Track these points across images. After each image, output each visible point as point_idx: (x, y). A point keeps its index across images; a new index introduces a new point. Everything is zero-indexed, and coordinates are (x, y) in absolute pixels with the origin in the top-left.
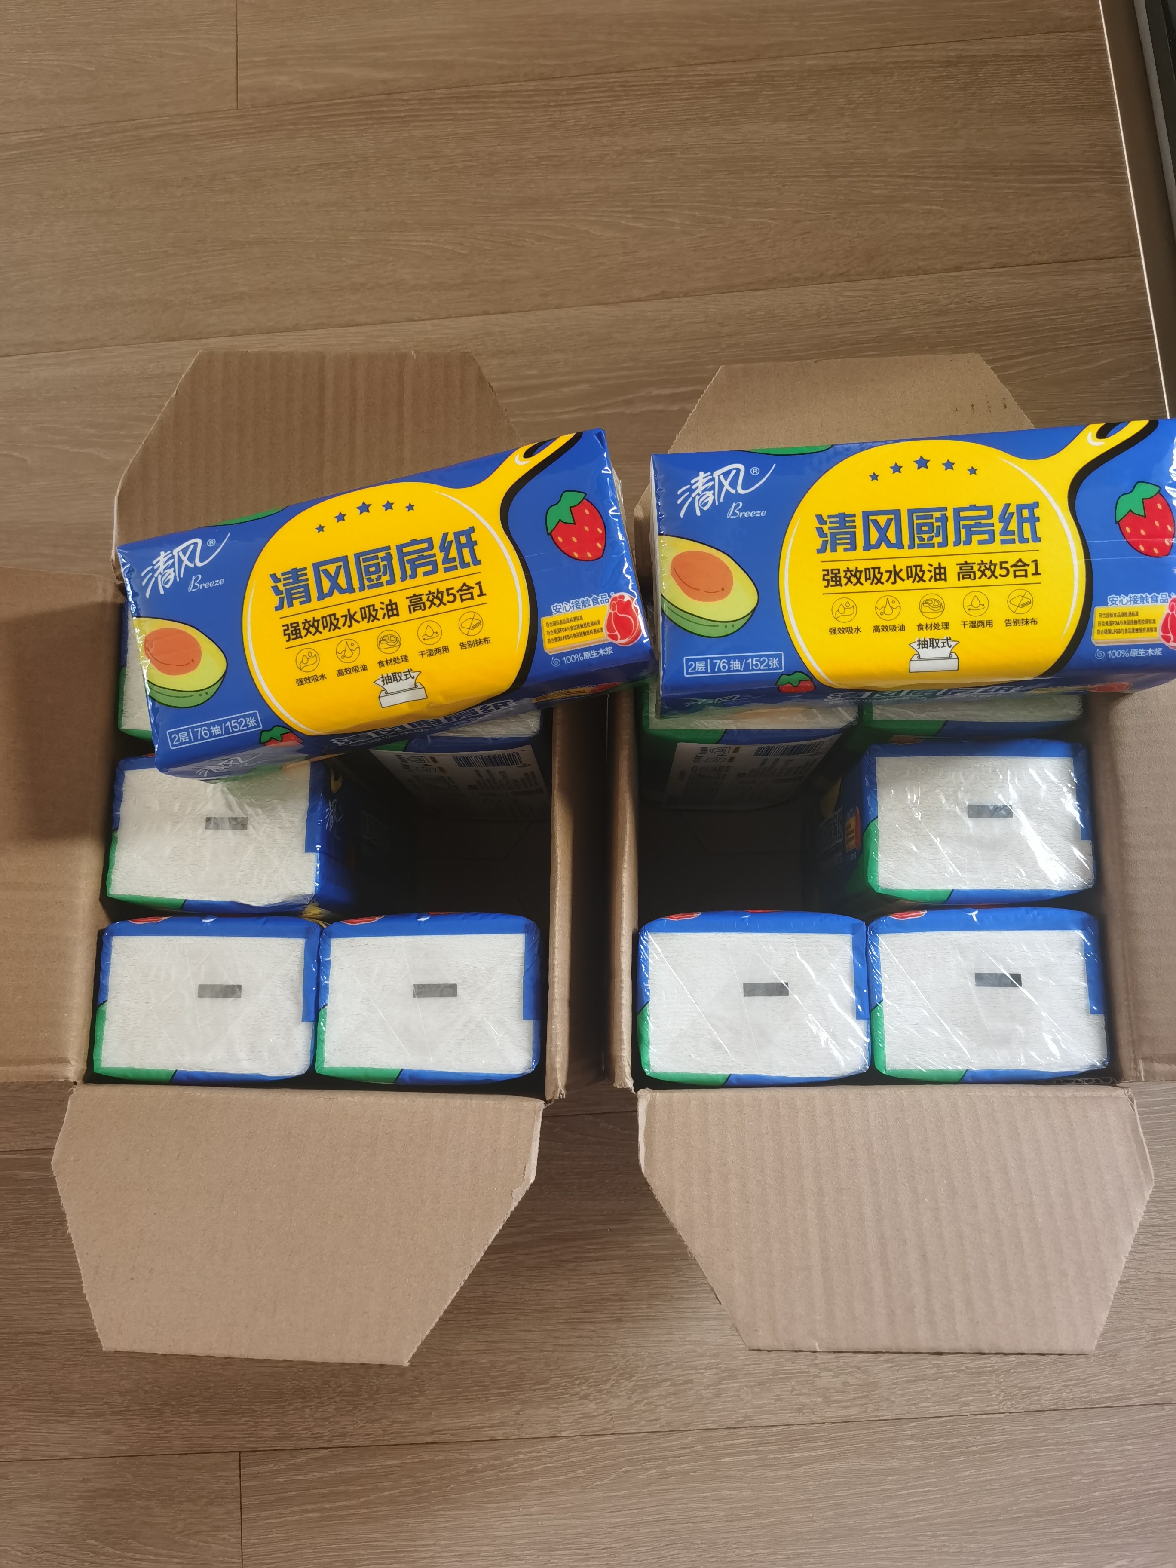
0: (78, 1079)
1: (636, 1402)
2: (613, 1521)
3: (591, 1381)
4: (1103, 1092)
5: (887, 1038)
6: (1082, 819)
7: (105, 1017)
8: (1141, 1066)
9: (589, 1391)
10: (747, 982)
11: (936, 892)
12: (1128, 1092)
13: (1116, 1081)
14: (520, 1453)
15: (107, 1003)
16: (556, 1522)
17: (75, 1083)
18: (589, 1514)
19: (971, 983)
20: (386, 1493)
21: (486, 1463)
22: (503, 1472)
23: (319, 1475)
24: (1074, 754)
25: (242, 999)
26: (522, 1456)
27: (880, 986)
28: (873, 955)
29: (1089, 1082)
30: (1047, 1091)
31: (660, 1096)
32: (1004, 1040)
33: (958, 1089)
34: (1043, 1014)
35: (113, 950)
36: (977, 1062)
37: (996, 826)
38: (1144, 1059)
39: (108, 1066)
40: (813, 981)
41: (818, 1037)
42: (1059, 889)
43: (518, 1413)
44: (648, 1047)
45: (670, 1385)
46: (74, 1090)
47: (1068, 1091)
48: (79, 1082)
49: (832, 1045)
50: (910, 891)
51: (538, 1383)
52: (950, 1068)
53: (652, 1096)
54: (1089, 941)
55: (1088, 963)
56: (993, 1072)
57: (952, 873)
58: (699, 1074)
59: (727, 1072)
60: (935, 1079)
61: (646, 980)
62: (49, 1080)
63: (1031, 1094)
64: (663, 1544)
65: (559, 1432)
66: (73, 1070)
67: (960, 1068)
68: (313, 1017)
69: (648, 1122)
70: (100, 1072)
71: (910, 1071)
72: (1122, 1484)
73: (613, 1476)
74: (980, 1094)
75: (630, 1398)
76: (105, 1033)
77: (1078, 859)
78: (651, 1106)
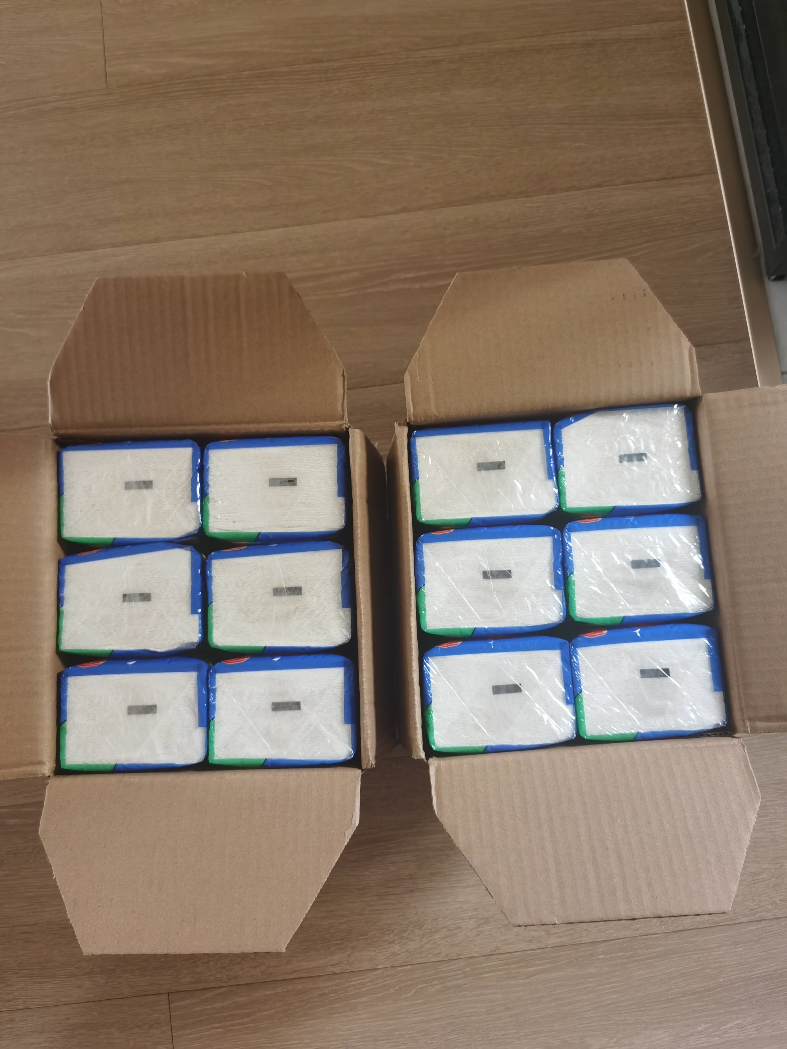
0: (51, 774)
1: (426, 943)
2: (415, 1019)
3: (396, 931)
4: (725, 741)
5: (586, 716)
6: (704, 564)
7: (66, 731)
8: (748, 724)
9: (394, 939)
10: (495, 685)
11: (614, 618)
12: (740, 741)
13: (732, 733)
14: (352, 981)
15: (67, 721)
16: (378, 1023)
17: (49, 776)
18: (399, 1016)
19: (638, 676)
20: (267, 1013)
21: (330, 989)
22: (342, 993)
23: (221, 1004)
24: (696, 523)
25: (157, 714)
26: (353, 983)
27: (580, 681)
28: (575, 662)
29: (715, 735)
30: (690, 743)
31: (443, 762)
32: (661, 712)
33: (633, 746)
34: (685, 693)
35: (69, 686)
36: (644, 727)
37: (650, 573)
38: (750, 719)
39: (71, 764)
40: (537, 681)
41: (542, 717)
42: (691, 612)
43: (349, 956)
44: (433, 731)
45: (447, 931)
46: (49, 781)
47: (703, 743)
48: (51, 775)
49: (552, 722)
50: (597, 619)
51: (362, 935)
52: (627, 732)
53: (438, 763)
54: (711, 645)
55: (712, 660)
56: (654, 733)
57: (623, 605)
58: (467, 747)
59: (485, 745)
60: (618, 739)
61: (429, 688)
62: (32, 776)
63: (680, 746)
64: (448, 1031)
65: (377, 965)
66: (47, 768)
67: (633, 731)
68: (205, 723)
69: (437, 781)
70: (65, 767)
71: (602, 736)
72: (736, 973)
73: (413, 991)
74: (647, 748)
75: (421, 941)
76: (67, 741)
77: (703, 592)
78: (438, 770)
